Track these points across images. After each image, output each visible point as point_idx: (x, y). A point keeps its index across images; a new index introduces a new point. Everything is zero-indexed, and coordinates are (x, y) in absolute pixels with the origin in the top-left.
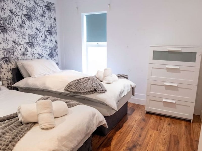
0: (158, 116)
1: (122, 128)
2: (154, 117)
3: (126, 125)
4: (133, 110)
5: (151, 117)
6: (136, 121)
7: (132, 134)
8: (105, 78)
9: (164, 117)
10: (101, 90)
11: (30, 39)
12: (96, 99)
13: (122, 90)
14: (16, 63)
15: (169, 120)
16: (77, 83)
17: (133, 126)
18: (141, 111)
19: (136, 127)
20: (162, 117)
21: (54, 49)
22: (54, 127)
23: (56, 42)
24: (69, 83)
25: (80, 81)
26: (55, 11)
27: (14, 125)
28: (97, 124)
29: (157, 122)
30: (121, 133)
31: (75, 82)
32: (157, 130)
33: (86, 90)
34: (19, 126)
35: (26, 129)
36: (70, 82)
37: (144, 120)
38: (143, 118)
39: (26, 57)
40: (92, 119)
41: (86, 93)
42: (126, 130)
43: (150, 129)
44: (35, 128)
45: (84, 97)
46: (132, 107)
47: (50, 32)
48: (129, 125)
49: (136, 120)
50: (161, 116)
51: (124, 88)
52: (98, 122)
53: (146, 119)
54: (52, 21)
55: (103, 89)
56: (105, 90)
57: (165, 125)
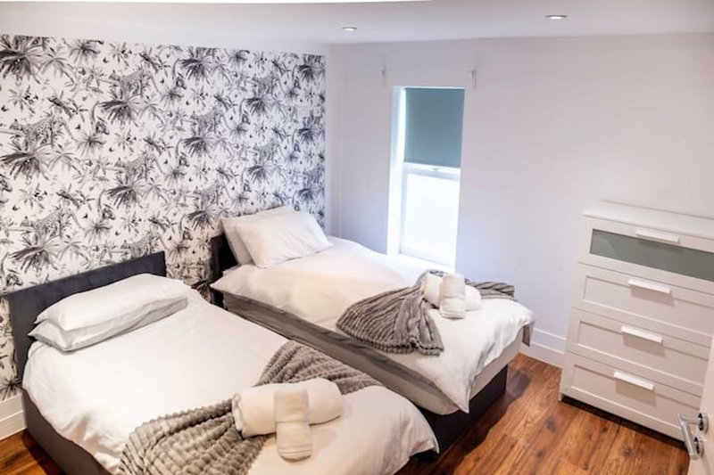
0: (597, 415)
1: (483, 443)
2: (584, 418)
3: (495, 434)
4: (524, 382)
5: (576, 419)
6: (528, 425)
7: (508, 470)
8: (445, 303)
9: (615, 422)
10: (430, 346)
11: (258, 158)
12: (414, 369)
13: (487, 344)
14: (221, 222)
15: (631, 434)
16: (369, 310)
17: (517, 441)
18: (549, 388)
19: (524, 447)
20: (609, 422)
21: (314, 176)
22: (309, 457)
23: (322, 157)
24: (348, 309)
25: (376, 306)
26: (324, 75)
27: (226, 440)
28: (411, 449)
29: (590, 436)
30: (477, 460)
31: (365, 308)
32: (586, 469)
33: (389, 342)
34: (235, 441)
35: (251, 455)
36: (351, 304)
37: (551, 424)
38: (550, 417)
39: (245, 206)
40: (398, 438)
41: (389, 349)
42: (493, 452)
43: (566, 461)
44: (269, 452)
45: (384, 356)
46: (523, 372)
47: (307, 133)
48: (505, 435)
49: (527, 422)
50: (608, 419)
51: (497, 335)
52: (413, 444)
53: (559, 420)
54: (315, 104)
55: (435, 345)
56: (440, 347)
57: (615, 454)
